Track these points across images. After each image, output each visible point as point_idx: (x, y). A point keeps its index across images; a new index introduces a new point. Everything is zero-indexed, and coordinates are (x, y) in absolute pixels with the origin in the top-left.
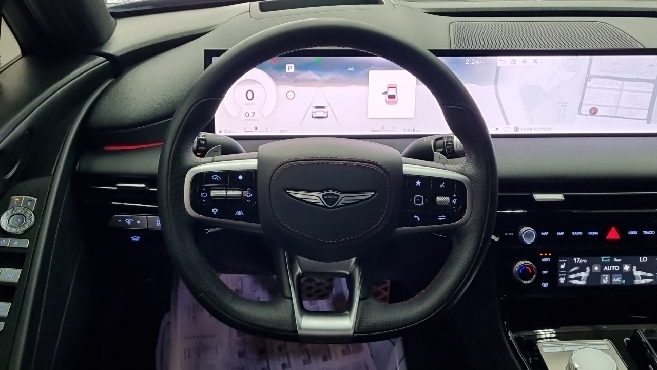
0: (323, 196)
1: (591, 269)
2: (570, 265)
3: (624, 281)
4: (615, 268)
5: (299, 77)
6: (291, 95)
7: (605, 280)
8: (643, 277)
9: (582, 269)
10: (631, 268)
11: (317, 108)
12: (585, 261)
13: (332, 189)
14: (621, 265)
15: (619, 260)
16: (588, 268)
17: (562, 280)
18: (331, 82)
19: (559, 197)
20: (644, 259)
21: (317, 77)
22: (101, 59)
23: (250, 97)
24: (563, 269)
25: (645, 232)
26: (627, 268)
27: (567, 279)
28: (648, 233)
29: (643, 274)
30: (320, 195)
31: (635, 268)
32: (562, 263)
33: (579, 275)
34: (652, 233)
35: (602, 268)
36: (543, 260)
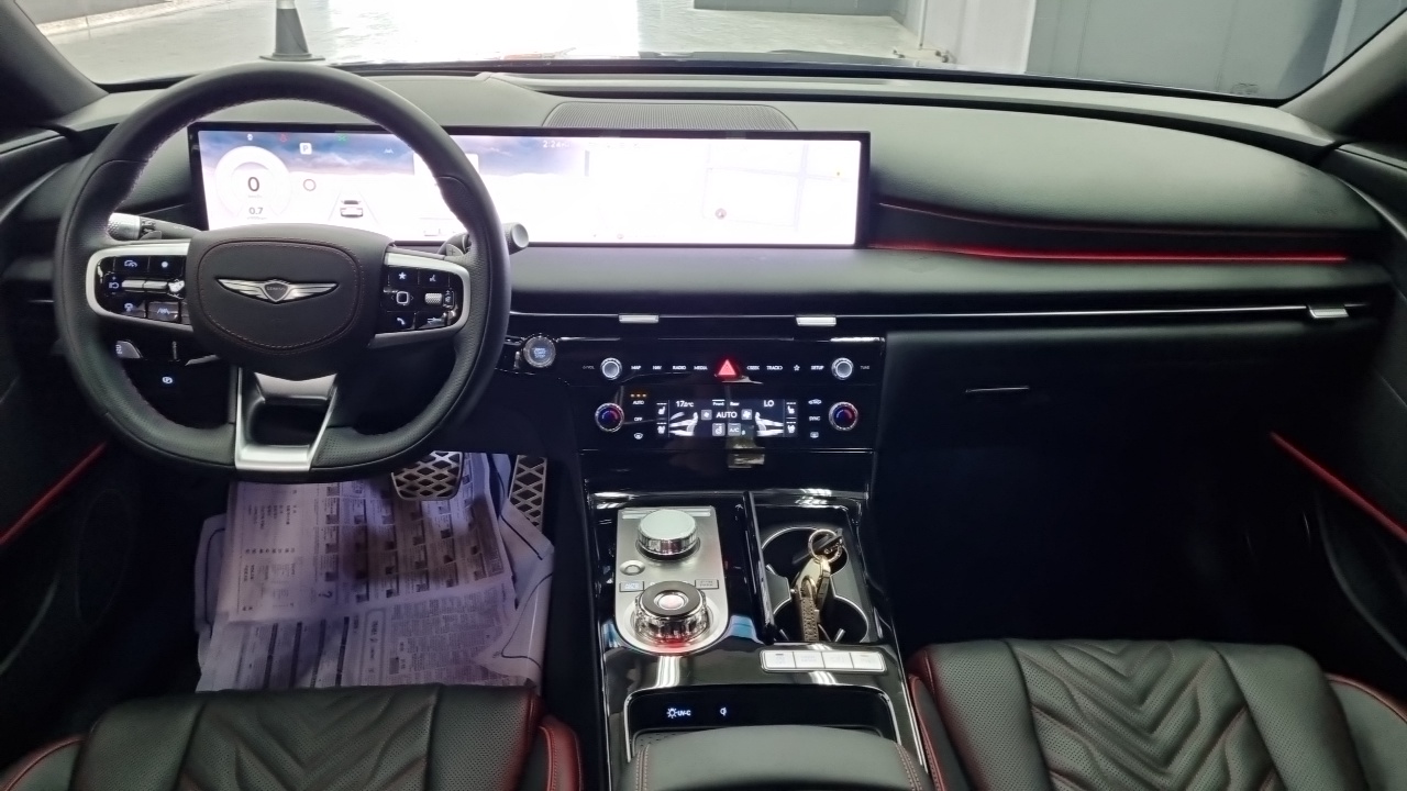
0: (266, 287)
1: (700, 415)
2: (673, 410)
3: (744, 433)
4: (732, 414)
5: (319, 160)
6: (310, 185)
7: (718, 430)
8: (769, 428)
9: (688, 414)
10: (754, 415)
11: (347, 203)
12: (691, 405)
13: (279, 279)
14: (738, 410)
15: (737, 404)
16: (696, 415)
17: (661, 430)
18: (364, 168)
19: (653, 319)
20: (769, 404)
21: (345, 162)
22: (52, 133)
23: (254, 187)
24: (661, 416)
25: (770, 368)
26: (747, 415)
27: (668, 429)
28: (774, 368)
29: (769, 423)
30: (262, 285)
31: (758, 414)
32: (661, 407)
33: (684, 423)
34: (778, 368)
35: (714, 414)
36: (635, 403)
